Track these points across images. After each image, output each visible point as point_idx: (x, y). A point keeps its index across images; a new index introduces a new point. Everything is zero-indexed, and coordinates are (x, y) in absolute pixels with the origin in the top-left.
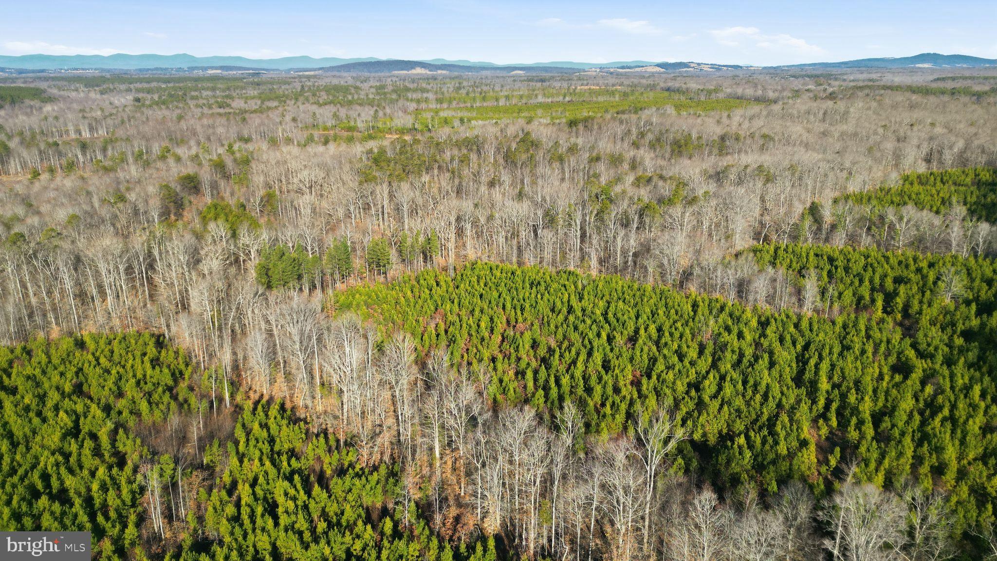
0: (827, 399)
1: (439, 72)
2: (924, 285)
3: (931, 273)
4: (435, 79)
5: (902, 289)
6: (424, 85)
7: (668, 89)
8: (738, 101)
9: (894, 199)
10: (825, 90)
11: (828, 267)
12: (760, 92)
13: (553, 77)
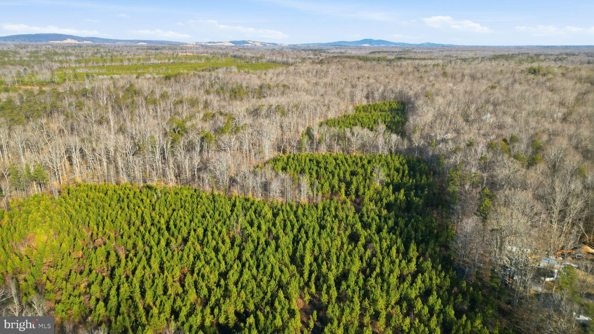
0: (310, 271)
1: (85, 42)
2: (366, 175)
3: (369, 167)
4: (81, 47)
5: (354, 179)
6: (70, 51)
7: (235, 56)
8: (273, 64)
9: (351, 122)
10: (318, 58)
11: (315, 168)
12: (285, 59)
13: (165, 47)
